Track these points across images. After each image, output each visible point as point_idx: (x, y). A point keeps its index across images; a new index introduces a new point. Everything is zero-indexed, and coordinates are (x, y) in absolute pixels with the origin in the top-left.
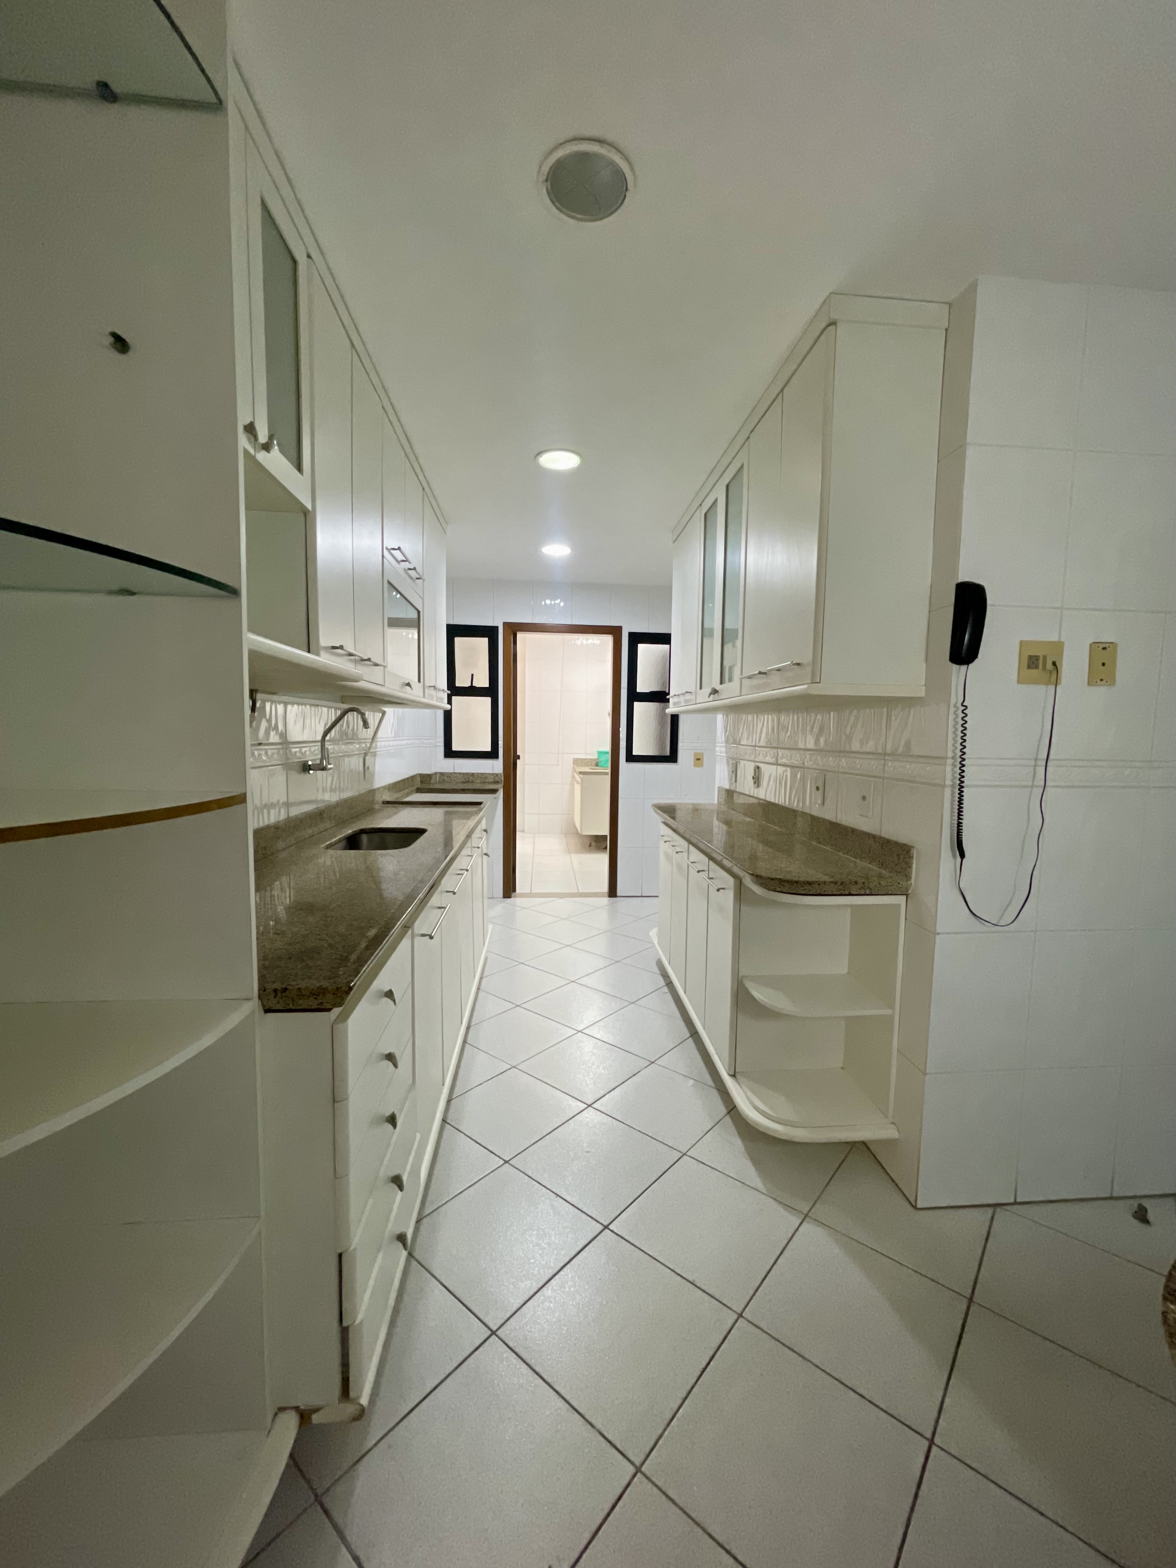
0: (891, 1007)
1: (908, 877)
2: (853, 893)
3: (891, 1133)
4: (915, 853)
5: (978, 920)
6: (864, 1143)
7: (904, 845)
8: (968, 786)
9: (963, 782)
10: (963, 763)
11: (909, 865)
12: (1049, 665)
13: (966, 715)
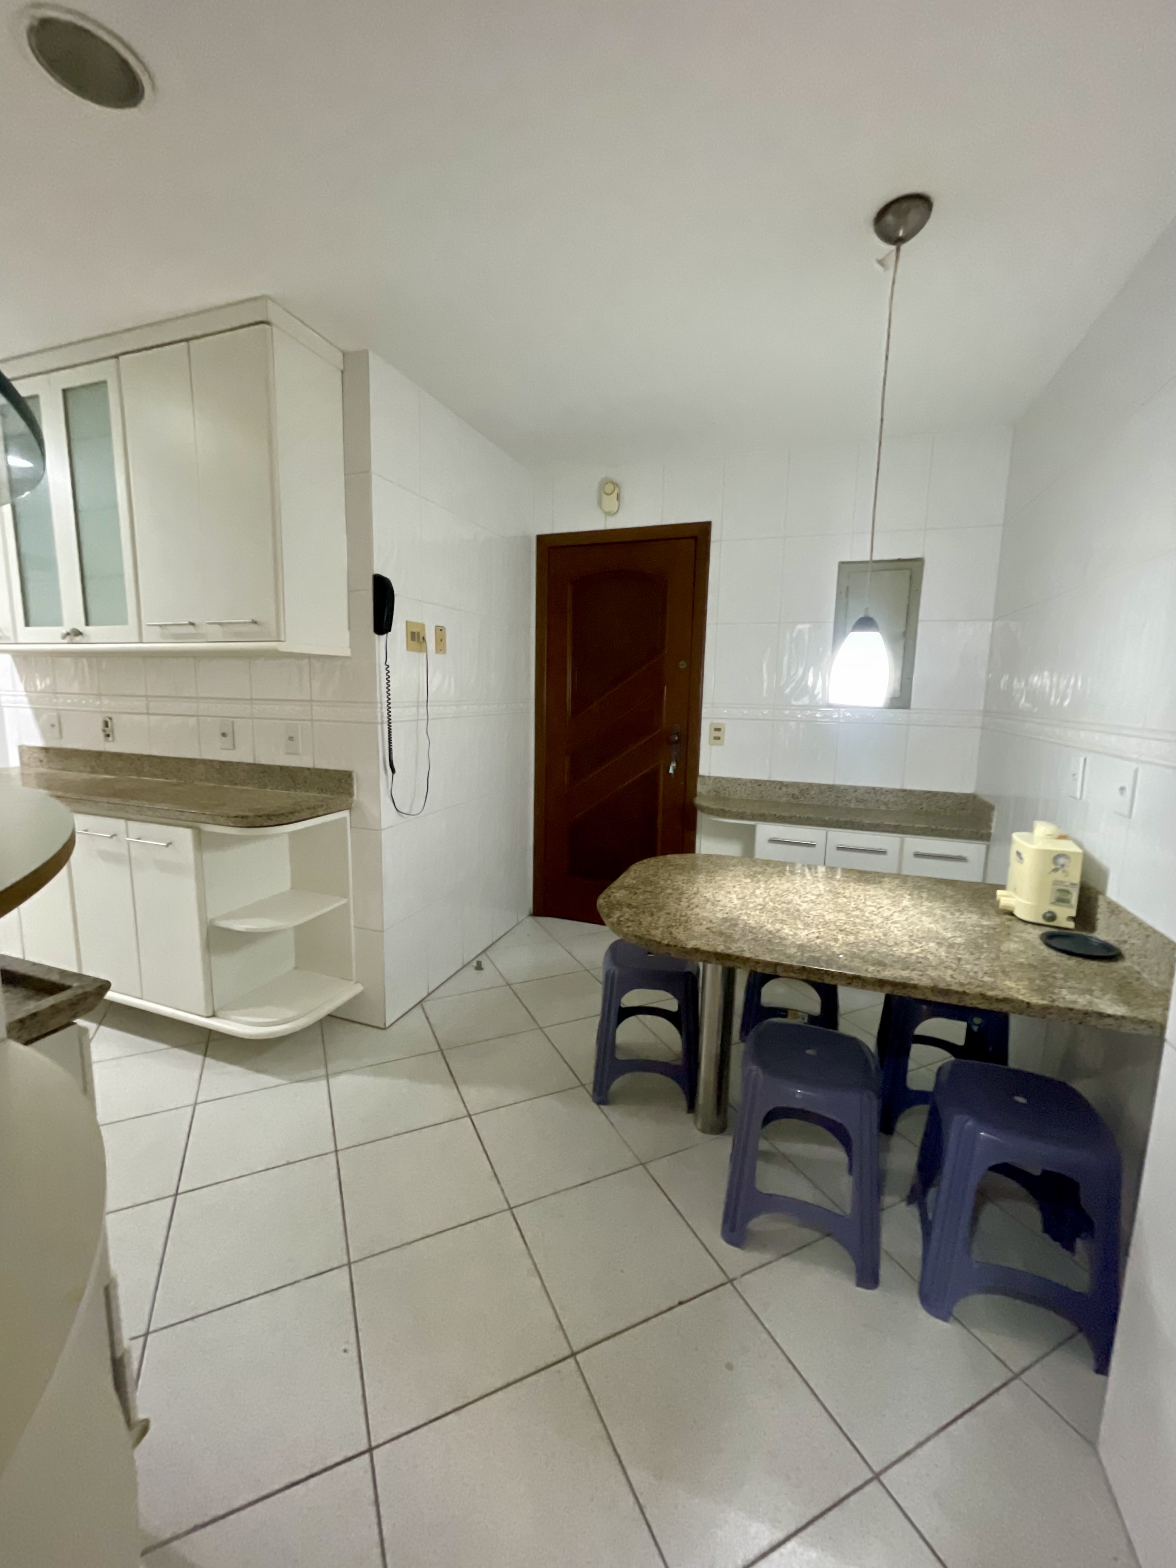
0: (346, 896)
1: (351, 795)
2: (320, 814)
3: (359, 988)
4: (354, 776)
5: (402, 816)
6: (330, 1016)
7: (346, 772)
8: (394, 722)
9: (390, 719)
10: (389, 706)
11: (351, 786)
12: (421, 638)
13: (389, 672)
